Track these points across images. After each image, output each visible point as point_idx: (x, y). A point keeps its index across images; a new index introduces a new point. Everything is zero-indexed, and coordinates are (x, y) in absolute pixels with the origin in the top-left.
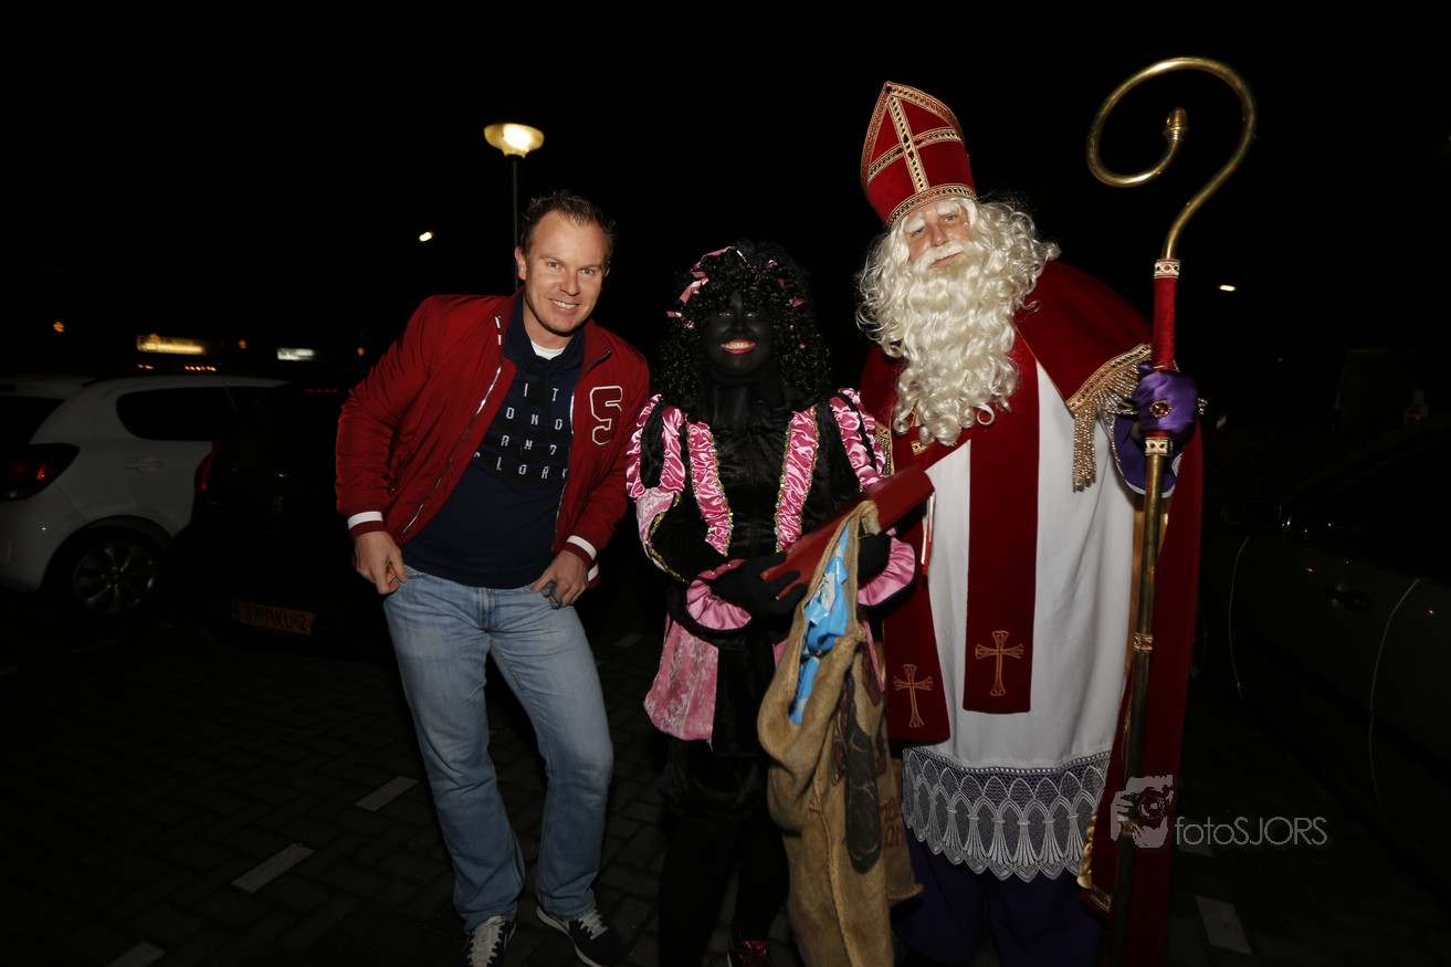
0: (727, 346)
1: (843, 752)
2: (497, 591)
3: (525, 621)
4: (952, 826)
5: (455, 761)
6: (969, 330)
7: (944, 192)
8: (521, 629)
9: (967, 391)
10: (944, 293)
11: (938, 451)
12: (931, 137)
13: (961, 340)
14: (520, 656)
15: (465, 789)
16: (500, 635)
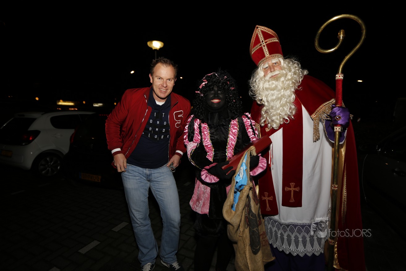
0: (213, 101)
1: (248, 219)
2: (151, 169)
3: (159, 178)
4: (279, 239)
5: (139, 219)
6: (281, 96)
7: (274, 56)
8: (158, 181)
9: (281, 113)
10: (274, 85)
11: (273, 131)
12: (270, 41)
13: (279, 99)
14: (157, 188)
15: (141, 227)
16: (153, 182)
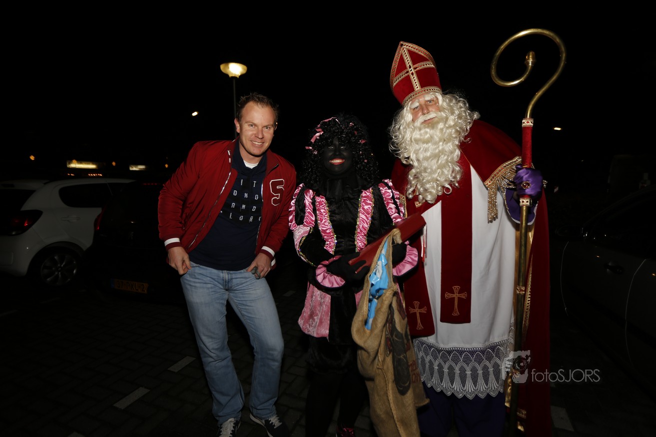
0: (332, 162)
1: (390, 341)
2: (231, 272)
3: (244, 285)
4: (436, 374)
5: (213, 349)
6: (440, 151)
7: (427, 90)
8: (243, 288)
9: (439, 179)
10: (428, 135)
11: (427, 206)
12: (421, 66)
13: (436, 156)
14: (242, 301)
15: (217, 362)
16: (233, 291)
